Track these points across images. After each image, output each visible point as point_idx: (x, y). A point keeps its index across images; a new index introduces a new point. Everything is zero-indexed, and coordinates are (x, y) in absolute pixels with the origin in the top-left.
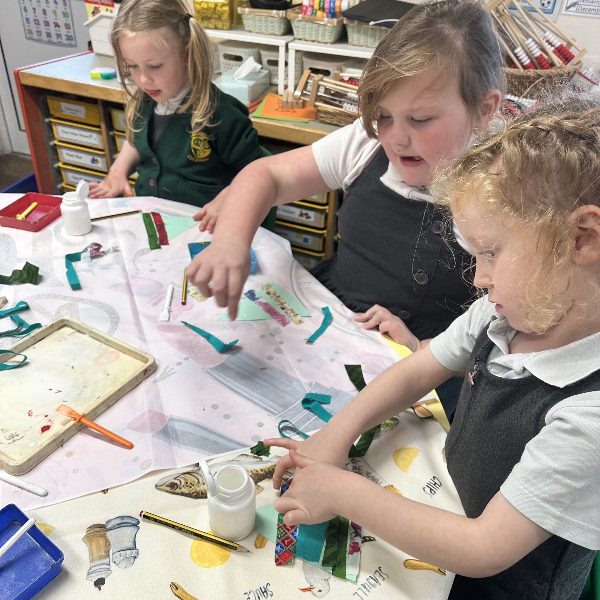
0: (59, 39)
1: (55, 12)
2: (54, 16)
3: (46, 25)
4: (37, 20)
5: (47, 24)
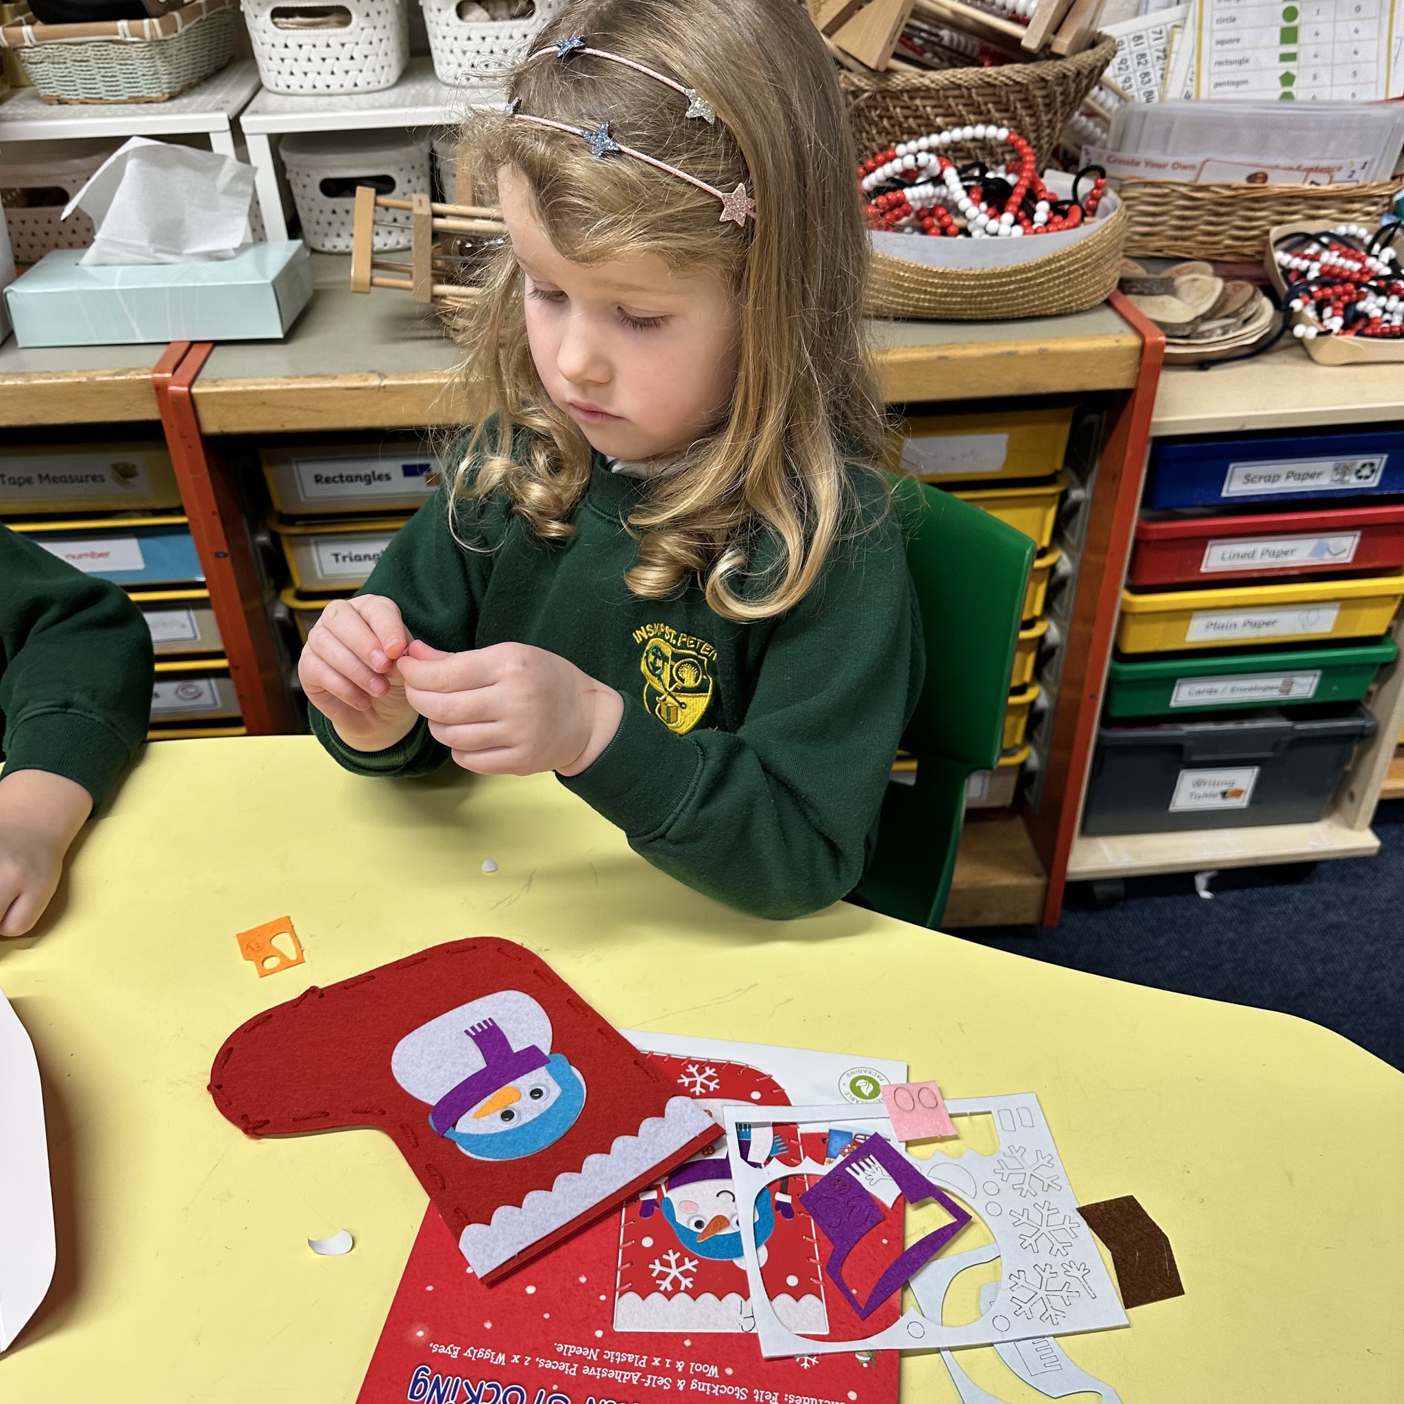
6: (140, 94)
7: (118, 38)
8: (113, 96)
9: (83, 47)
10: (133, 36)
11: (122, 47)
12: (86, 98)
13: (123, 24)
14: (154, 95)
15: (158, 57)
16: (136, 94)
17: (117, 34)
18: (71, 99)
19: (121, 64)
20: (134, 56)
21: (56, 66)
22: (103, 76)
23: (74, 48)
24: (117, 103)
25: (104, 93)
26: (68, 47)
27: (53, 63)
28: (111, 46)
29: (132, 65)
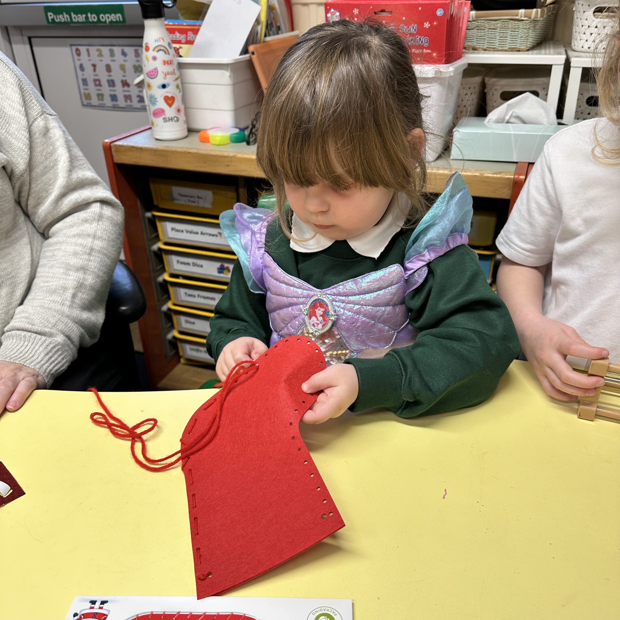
0: (129, 101)
1: (122, 67)
2: (122, 73)
3: (110, 86)
4: (99, 80)
5: (112, 83)
6: (515, 47)
7: (517, 17)
8: (501, 47)
9: (497, 22)
10: (525, 17)
11: (517, 22)
12: (488, 47)
13: (522, 11)
14: (522, 47)
15: (532, 28)
16: (513, 47)
17: (517, 16)
18: (480, 48)
19: (512, 31)
20: (521, 27)
21: (479, 31)
22: (500, 37)
23: (492, 22)
24: (502, 50)
25: (497, 45)
26: (489, 22)
27: (478, 30)
28: (512, 21)
29: (518, 32)
